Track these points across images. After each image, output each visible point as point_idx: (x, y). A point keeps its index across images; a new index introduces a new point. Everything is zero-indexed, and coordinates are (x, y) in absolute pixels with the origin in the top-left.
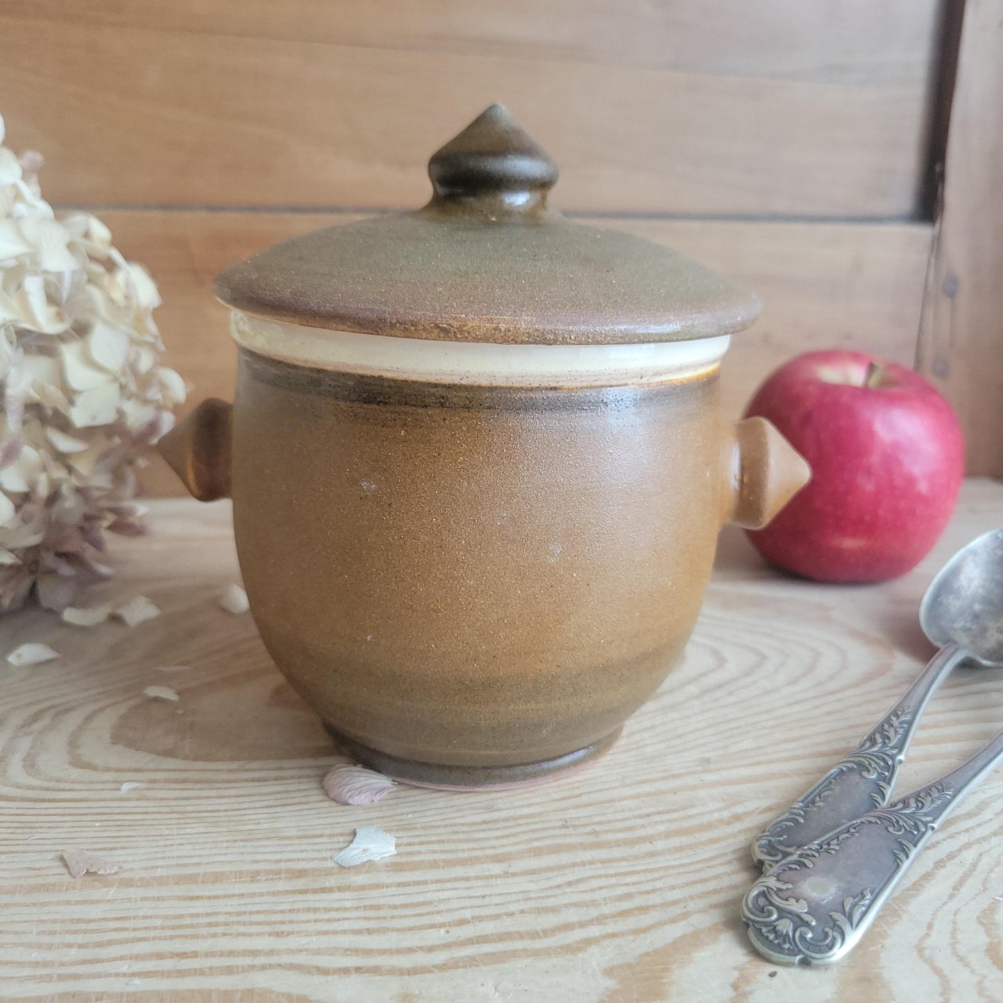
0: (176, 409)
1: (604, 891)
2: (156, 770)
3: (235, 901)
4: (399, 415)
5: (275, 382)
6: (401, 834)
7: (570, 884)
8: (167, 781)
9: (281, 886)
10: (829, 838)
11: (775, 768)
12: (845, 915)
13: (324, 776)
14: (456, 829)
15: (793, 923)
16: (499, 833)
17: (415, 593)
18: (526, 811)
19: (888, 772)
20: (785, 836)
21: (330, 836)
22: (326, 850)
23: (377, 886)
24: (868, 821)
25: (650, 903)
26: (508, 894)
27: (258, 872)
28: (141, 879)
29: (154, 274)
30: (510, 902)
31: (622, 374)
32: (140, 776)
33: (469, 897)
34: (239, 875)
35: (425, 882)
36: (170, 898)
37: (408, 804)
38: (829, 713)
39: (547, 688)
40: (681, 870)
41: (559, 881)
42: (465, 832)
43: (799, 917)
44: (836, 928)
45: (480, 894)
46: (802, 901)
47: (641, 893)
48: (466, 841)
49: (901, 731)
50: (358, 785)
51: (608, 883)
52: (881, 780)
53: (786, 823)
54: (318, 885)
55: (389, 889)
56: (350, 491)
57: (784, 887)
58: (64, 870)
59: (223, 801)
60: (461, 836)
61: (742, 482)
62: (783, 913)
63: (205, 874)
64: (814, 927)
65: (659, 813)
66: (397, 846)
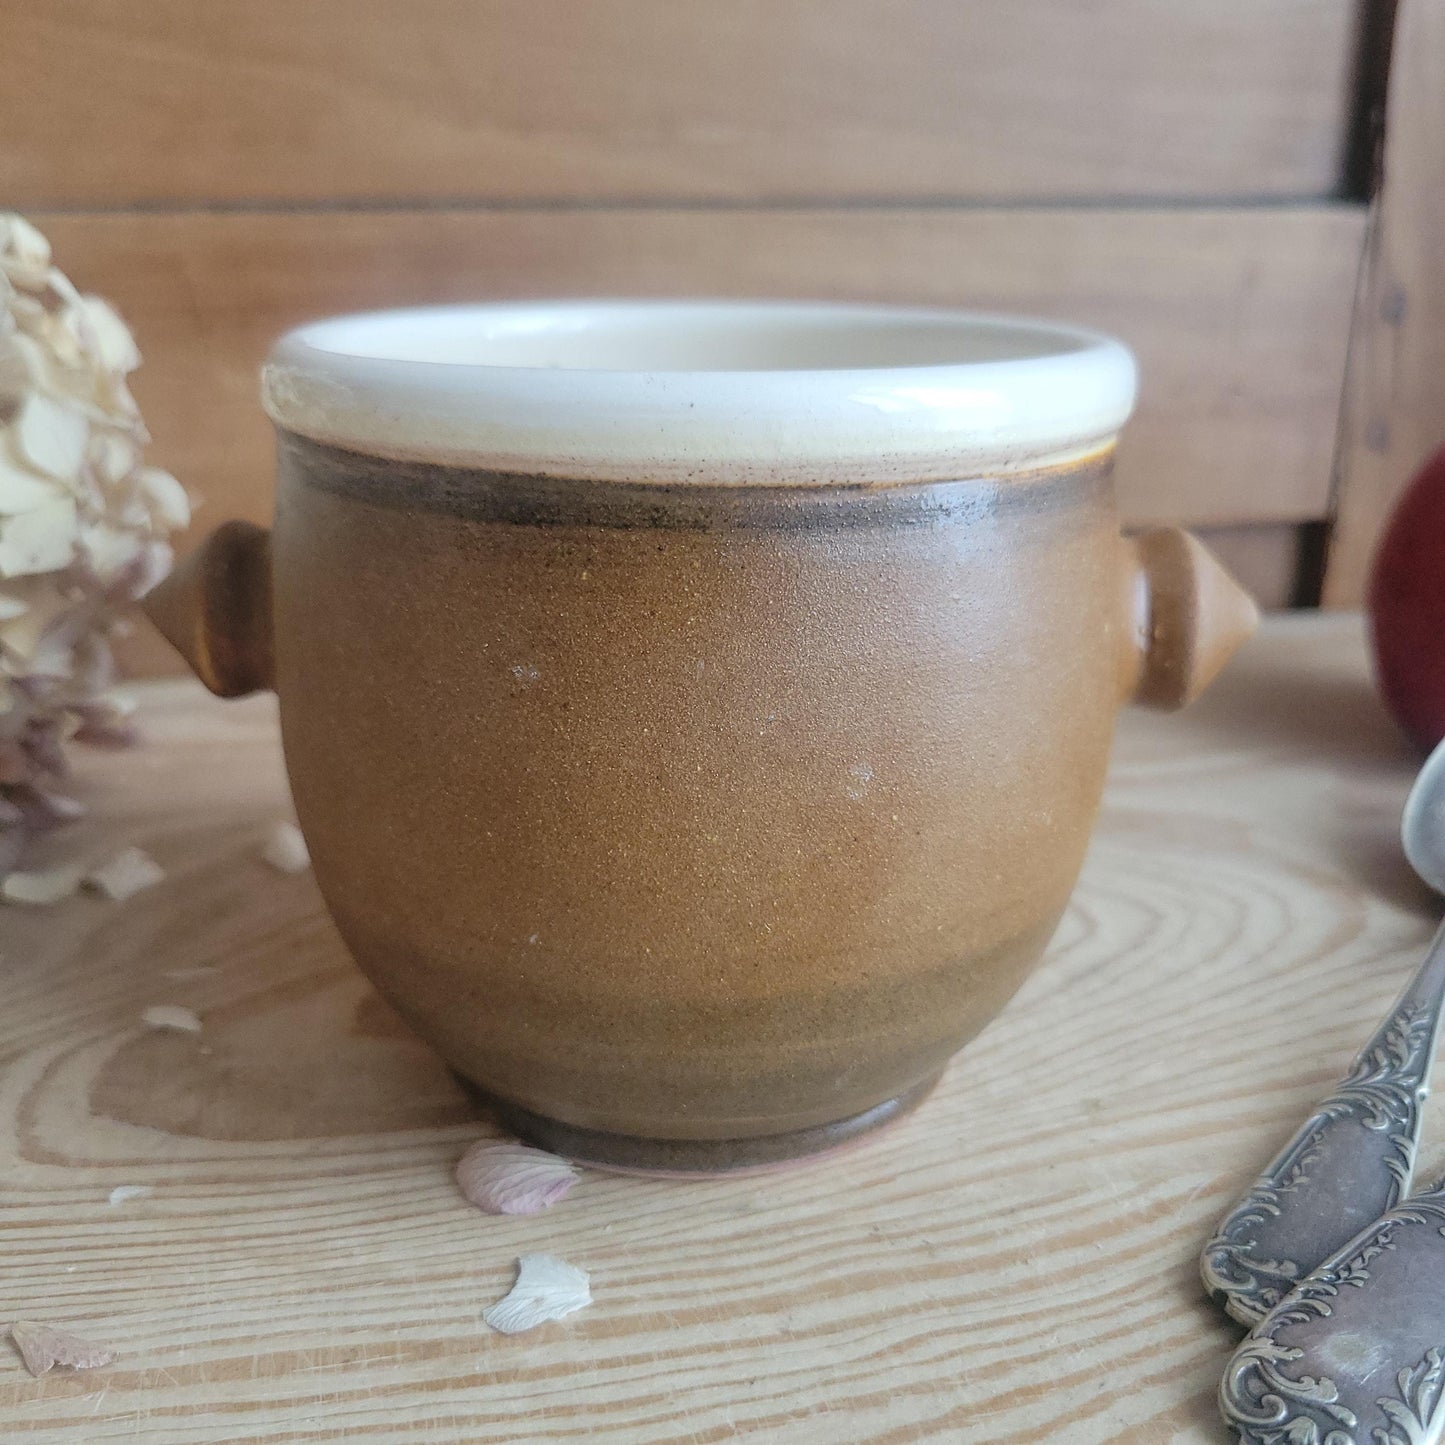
0: (175, 538)
1: (958, 1360)
2: (170, 1162)
3: (317, 1410)
4: (577, 543)
5: (344, 491)
6: (596, 1266)
7: (897, 1348)
8: (190, 1181)
9: (399, 1375)
10: (1348, 1256)
11: (1212, 1113)
12: (1404, 1401)
13: (457, 1159)
14: (692, 1251)
15: (1318, 1425)
16: (766, 1256)
17: (615, 861)
18: (805, 1212)
19: (1407, 1116)
20: (1254, 1243)
21: (477, 1274)
22: (471, 1302)
23: (564, 1369)
24: (1403, 1220)
25: (1041, 1380)
26: (793, 1373)
27: (354, 1351)
28: (151, 1373)
29: (128, 314)
30: (799, 1390)
31: (974, 458)
32: (140, 1173)
33: (728, 1383)
34: (322, 1357)
35: (647, 1358)
36: (202, 1409)
37: (604, 1208)
38: (1282, 1010)
39: (846, 1012)
40: (1084, 1312)
41: (879, 1343)
42: (708, 1257)
43: (1324, 1411)
44: (1394, 1429)
45: (744, 1376)
46: (1326, 1382)
47: (1023, 1361)
48: (712, 1273)
49: (1417, 1044)
50: (516, 1178)
51: (963, 1345)
52: (1394, 1133)
53: (1251, 1217)
54: (461, 1372)
55: (586, 1374)
56: (491, 683)
57: (1289, 1356)
58: (15, 1362)
59: (286, 1215)
60: (703, 1265)
61: (1152, 638)
62: (1298, 1407)
63: (262, 1358)
64: (1355, 1428)
65: (1031, 1206)
66: (593, 1288)
